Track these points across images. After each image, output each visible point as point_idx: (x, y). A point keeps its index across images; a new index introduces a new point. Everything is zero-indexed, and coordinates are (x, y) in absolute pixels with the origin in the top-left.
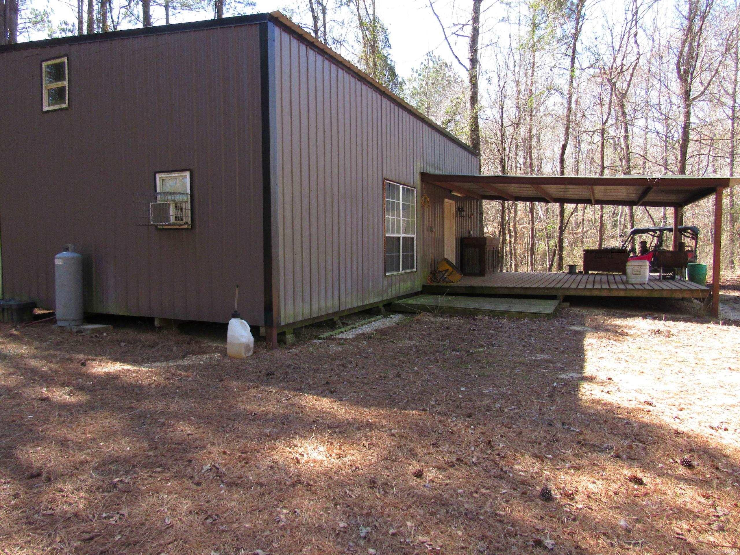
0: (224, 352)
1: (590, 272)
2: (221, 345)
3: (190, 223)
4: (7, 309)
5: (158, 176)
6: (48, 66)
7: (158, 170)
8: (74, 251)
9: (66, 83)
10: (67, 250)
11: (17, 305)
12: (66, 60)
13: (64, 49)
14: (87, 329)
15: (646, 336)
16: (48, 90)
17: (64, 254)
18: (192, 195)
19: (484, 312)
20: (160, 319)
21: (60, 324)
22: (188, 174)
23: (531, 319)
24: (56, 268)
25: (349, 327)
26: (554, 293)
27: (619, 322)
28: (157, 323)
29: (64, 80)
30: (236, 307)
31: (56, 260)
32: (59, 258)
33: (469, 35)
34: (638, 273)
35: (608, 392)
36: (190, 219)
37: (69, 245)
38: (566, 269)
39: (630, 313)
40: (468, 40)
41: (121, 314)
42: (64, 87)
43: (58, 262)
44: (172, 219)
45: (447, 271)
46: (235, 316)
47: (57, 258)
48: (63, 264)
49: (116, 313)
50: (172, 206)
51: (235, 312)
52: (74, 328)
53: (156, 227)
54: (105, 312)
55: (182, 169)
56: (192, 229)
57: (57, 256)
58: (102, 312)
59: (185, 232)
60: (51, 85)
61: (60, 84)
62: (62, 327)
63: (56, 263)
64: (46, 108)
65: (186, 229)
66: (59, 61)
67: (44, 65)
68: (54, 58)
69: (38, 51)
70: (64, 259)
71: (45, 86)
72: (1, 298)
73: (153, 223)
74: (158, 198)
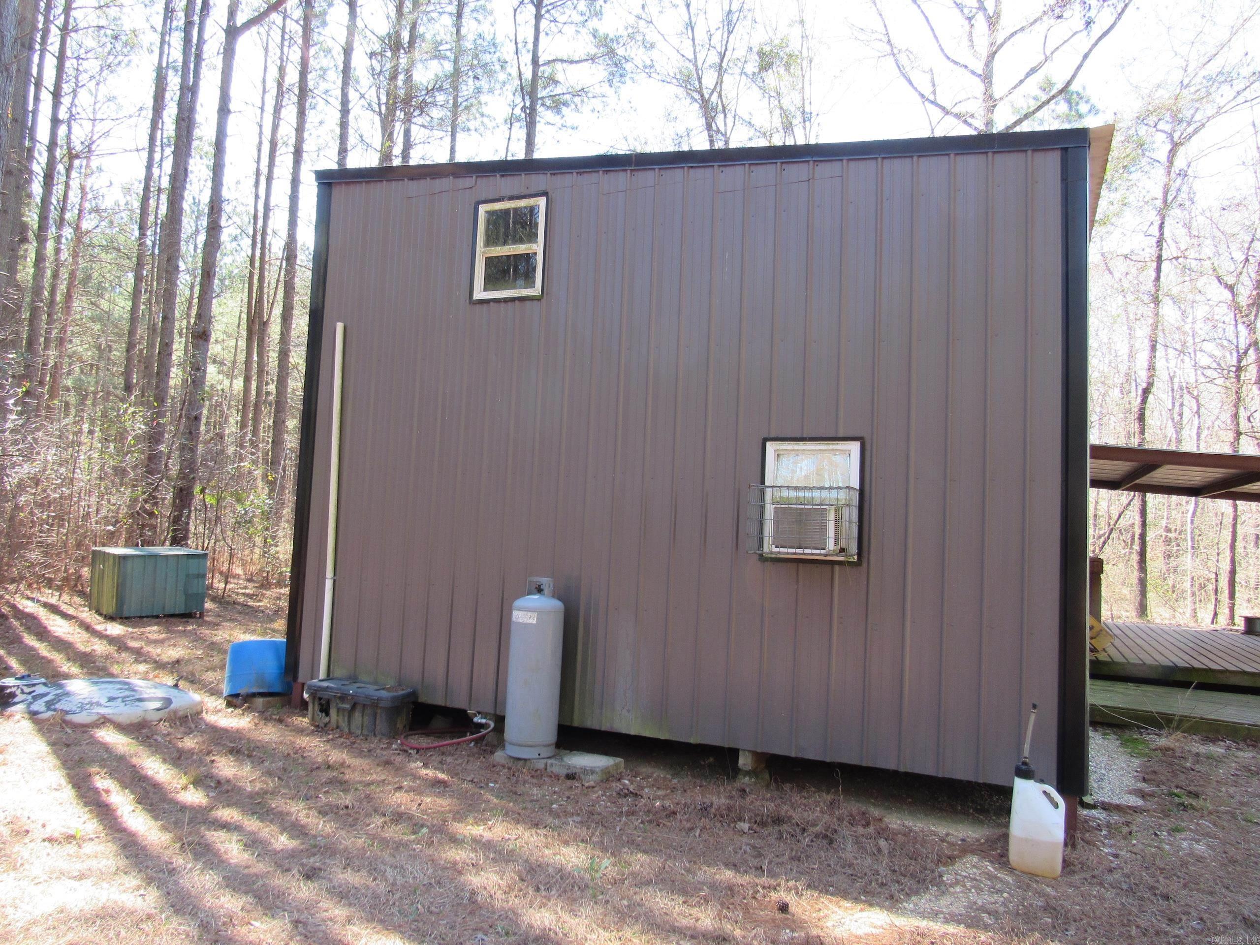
3: (853, 548)
4: (364, 705)
5: (771, 447)
6: (490, 213)
7: (773, 435)
8: (555, 595)
9: (538, 248)
10: (539, 590)
11: (394, 698)
12: (542, 202)
13: (540, 181)
16: (487, 258)
17: (534, 599)
18: (863, 491)
20: (758, 754)
21: (512, 751)
22: (854, 447)
24: (513, 628)
28: (744, 761)
29: (532, 237)
30: (1026, 753)
31: (515, 614)
32: (526, 610)
36: (855, 542)
37: (544, 581)
38: (1240, 625)
41: (647, 733)
42: (534, 255)
43: (519, 617)
44: (831, 545)
46: (1025, 773)
47: (520, 610)
48: (535, 622)
49: (633, 732)
50: (832, 516)
51: (1025, 763)
52: (552, 765)
53: (761, 555)
54: (605, 727)
55: (841, 435)
56: (859, 563)
57: (519, 603)
58: (596, 726)
59: (837, 568)
60: (498, 248)
61: (521, 249)
62: (519, 759)
63: (520, 620)
64: (479, 294)
65: (840, 563)
66: (523, 203)
67: (483, 209)
68: (511, 198)
69: (468, 182)
70: (540, 612)
71: (482, 252)
72: (322, 674)
73: (777, 550)
74: (769, 493)
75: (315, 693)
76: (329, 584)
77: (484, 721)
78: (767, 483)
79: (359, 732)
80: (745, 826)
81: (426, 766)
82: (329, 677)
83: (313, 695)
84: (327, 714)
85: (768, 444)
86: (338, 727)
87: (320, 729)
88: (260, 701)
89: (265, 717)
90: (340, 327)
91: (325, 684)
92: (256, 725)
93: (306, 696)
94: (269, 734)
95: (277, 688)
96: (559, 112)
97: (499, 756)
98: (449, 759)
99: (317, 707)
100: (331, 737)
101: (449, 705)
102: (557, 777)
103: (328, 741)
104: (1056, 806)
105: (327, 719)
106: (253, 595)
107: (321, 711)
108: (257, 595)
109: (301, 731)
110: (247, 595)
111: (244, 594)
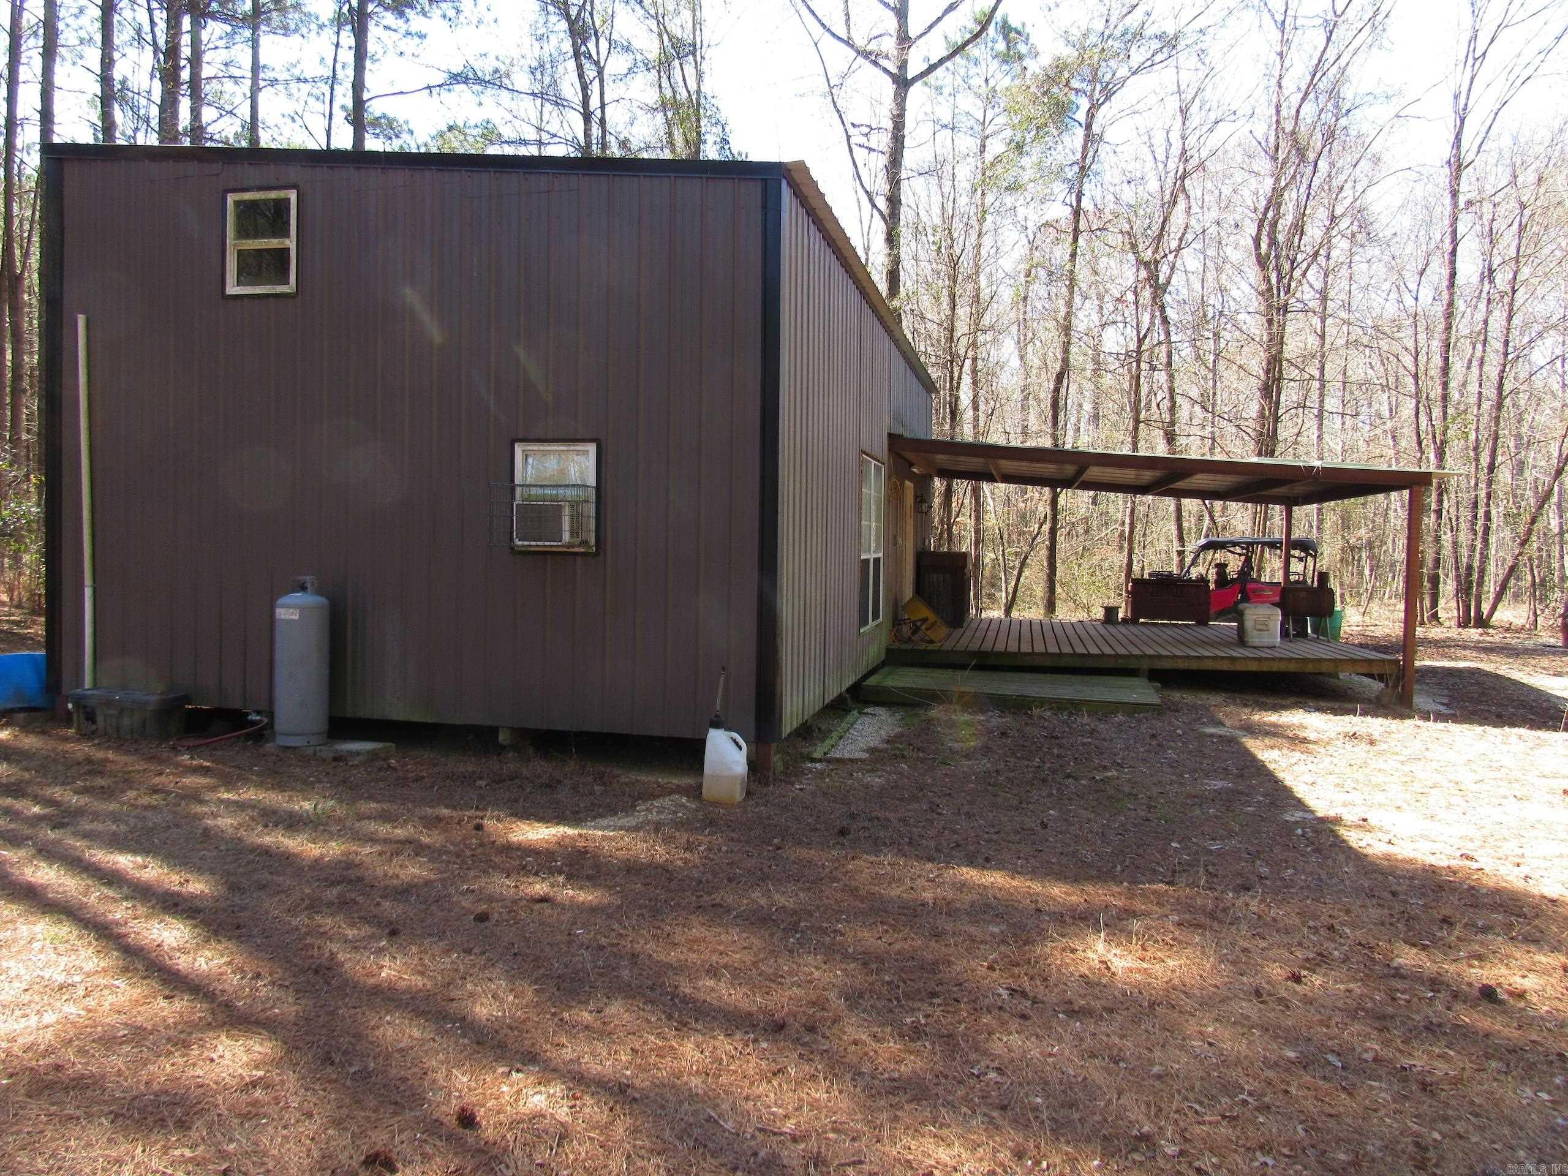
0: (695, 793)
1: (1142, 620)
2: (687, 781)
3: (592, 540)
4: (132, 710)
5: (519, 449)
6: (237, 204)
7: (521, 436)
8: (319, 592)
9: (291, 243)
10: (303, 588)
11: (164, 701)
12: (293, 196)
14: (358, 753)
15: (1339, 743)
16: (239, 251)
17: (297, 597)
18: (598, 488)
19: (1042, 702)
20: (513, 730)
21: (281, 741)
22: (592, 448)
23: (1130, 714)
24: (277, 624)
25: (835, 735)
26: (1133, 664)
27: (1272, 718)
28: (503, 737)
29: (288, 236)
30: (718, 708)
31: (279, 611)
32: (289, 607)
33: (886, 149)
34: (1264, 628)
35: (1390, 842)
36: (593, 535)
37: (308, 579)
39: (1278, 701)
40: (883, 160)
41: (416, 718)
42: (287, 250)
43: (282, 613)
44: (566, 537)
45: (925, 620)
46: (717, 724)
47: (283, 607)
48: (297, 618)
49: (402, 717)
50: (567, 511)
51: (716, 716)
52: (320, 751)
53: (512, 548)
54: (377, 715)
55: (579, 437)
56: (597, 554)
57: (282, 600)
58: (368, 716)
59: (579, 559)
60: (250, 242)
61: (274, 243)
62: (288, 748)
63: (283, 617)
64: (232, 289)
65: (583, 554)
66: (273, 195)
67: (231, 198)
68: (260, 189)
69: (216, 168)
70: (302, 609)
71: (233, 245)
72: (88, 682)
73: (521, 543)
74: (518, 490)
75: (79, 702)
76: (88, 592)
77: (258, 718)
78: (517, 482)
79: (129, 737)
80: (482, 783)
81: (192, 758)
82: (95, 686)
83: (77, 705)
84: (94, 722)
85: (516, 445)
86: (106, 734)
87: (84, 736)
88: (21, 716)
89: (26, 728)
90: (81, 319)
91: (91, 692)
92: (16, 736)
93: (70, 706)
94: (30, 742)
95: (39, 702)
96: (402, 15)
97: (269, 747)
98: (219, 753)
99: (82, 716)
100: (96, 741)
101: (223, 706)
102: (324, 760)
103: (94, 745)
104: (740, 748)
105: (94, 727)
106: (20, 622)
107: (87, 719)
108: (25, 622)
109: (66, 739)
110: (13, 622)
111: (8, 621)
